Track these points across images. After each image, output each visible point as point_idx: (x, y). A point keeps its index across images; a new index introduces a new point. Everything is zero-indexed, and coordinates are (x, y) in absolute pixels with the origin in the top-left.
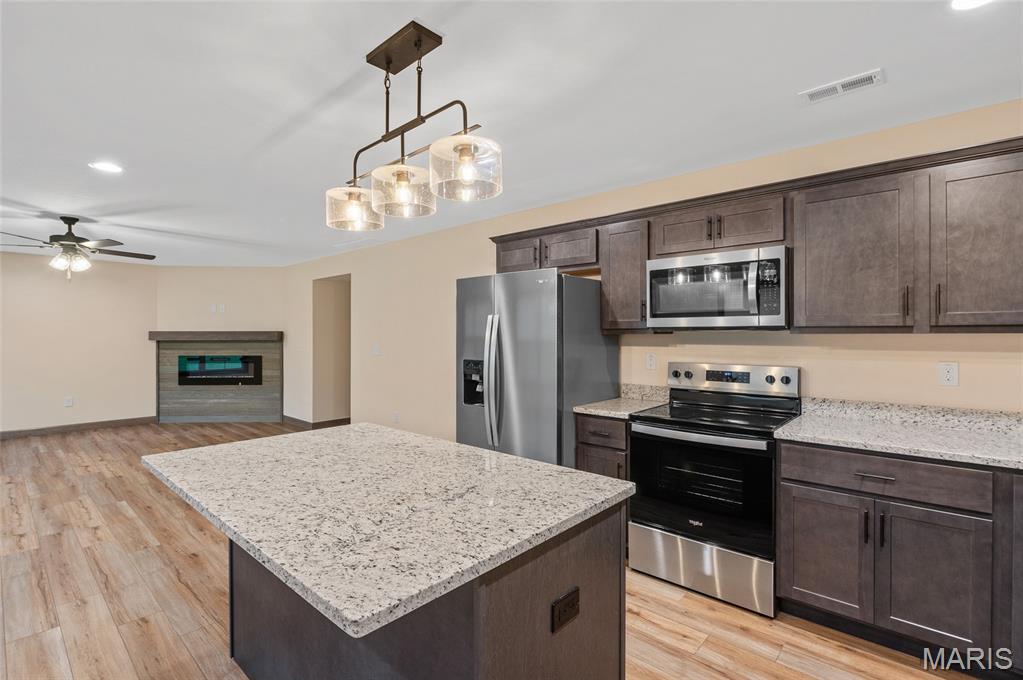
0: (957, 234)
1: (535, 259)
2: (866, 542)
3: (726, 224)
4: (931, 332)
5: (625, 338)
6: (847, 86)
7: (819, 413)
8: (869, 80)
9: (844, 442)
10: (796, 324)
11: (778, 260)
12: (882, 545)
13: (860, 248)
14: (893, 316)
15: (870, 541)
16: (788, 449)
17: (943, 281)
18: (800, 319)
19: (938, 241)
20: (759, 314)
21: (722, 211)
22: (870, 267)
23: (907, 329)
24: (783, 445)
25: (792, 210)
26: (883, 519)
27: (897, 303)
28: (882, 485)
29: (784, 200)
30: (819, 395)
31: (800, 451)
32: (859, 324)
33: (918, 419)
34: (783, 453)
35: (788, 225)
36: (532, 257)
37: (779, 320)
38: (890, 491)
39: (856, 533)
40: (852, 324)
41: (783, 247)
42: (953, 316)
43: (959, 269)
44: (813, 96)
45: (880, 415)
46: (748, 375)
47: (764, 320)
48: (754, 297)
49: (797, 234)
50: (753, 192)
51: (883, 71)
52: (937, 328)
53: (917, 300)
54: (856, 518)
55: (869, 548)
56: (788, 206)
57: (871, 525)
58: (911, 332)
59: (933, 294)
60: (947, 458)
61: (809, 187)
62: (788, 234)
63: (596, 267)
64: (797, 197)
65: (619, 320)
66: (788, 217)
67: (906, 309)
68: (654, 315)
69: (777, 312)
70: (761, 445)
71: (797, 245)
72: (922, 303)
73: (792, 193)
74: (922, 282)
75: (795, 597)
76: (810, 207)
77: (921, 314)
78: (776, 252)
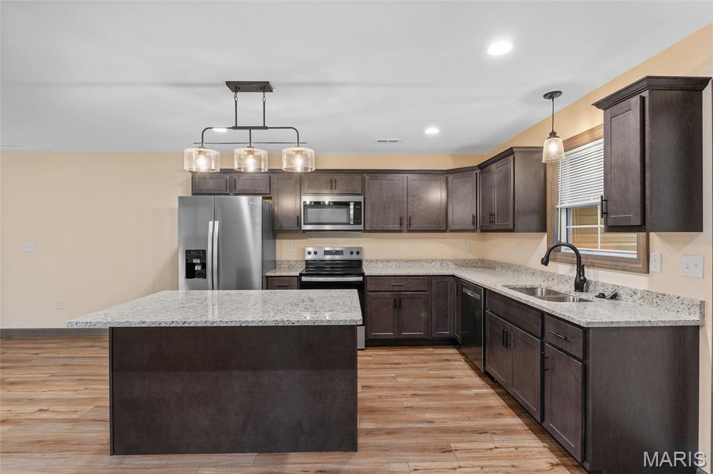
1: (226, 187)
2: (395, 308)
3: (338, 184)
4: (407, 232)
5: (279, 235)
6: (390, 141)
7: (369, 266)
8: (396, 141)
10: (366, 229)
11: (361, 202)
12: (400, 309)
13: (387, 200)
14: (397, 227)
15: (397, 308)
16: (370, 279)
17: (411, 215)
18: (368, 227)
19: (410, 200)
20: (354, 224)
21: (336, 177)
22: (390, 208)
23: (401, 231)
24: (368, 278)
25: (365, 181)
26: (400, 299)
27: (398, 221)
28: (400, 287)
29: (361, 176)
30: (369, 258)
31: (373, 280)
32: (387, 229)
34: (368, 281)
35: (363, 187)
36: (224, 186)
37: (361, 227)
38: (402, 289)
39: (392, 307)
41: (363, 197)
42: (413, 227)
43: (415, 211)
44: (379, 141)
45: (389, 264)
46: (342, 251)
47: (356, 227)
48: (353, 217)
49: (367, 192)
51: (401, 140)
52: (409, 231)
54: (392, 300)
55: (396, 310)
57: (396, 302)
59: (408, 219)
60: (417, 274)
61: (370, 173)
62: (363, 191)
63: (269, 196)
64: (367, 177)
65: (284, 225)
66: (363, 184)
67: (401, 224)
68: (305, 224)
69: (361, 224)
70: (361, 279)
71: (366, 196)
72: (405, 222)
73: (364, 175)
74: (405, 215)
75: (372, 337)
76: (371, 181)
77: (405, 226)
78: (360, 199)
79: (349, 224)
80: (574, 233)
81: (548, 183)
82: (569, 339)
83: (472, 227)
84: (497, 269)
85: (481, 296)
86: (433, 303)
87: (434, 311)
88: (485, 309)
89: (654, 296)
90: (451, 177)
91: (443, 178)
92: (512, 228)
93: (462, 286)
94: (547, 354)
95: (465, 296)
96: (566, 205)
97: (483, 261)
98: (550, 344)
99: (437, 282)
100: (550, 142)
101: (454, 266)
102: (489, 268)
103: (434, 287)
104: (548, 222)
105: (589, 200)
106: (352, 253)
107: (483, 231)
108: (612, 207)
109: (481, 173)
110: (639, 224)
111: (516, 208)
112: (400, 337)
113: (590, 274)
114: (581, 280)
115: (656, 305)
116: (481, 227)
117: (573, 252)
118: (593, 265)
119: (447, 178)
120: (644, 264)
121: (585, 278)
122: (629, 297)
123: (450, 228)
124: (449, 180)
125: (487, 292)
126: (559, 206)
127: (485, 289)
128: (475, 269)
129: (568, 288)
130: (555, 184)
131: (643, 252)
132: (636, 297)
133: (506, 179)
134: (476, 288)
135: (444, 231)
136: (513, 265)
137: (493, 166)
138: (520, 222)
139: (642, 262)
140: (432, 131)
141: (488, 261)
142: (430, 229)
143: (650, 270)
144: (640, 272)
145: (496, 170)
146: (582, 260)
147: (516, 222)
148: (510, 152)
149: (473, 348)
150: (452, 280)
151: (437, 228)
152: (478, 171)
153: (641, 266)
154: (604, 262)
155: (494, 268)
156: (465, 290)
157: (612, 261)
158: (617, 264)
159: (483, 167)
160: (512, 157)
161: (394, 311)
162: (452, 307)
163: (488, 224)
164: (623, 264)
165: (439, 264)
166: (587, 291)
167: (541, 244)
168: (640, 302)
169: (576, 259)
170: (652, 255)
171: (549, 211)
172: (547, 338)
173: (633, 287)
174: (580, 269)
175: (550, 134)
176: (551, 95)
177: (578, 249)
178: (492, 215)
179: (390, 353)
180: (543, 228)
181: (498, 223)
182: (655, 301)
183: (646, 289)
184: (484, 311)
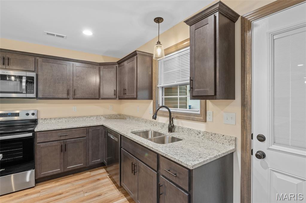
0: (78, 78)
2: (62, 152)
3: (11, 61)
4: (73, 99)
6: (57, 36)
7: (43, 122)
8: (63, 37)
9: (56, 128)
10: (38, 97)
11: (33, 77)
12: (65, 151)
13: (57, 77)
14: (65, 96)
15: (63, 151)
16: (39, 134)
17: (75, 88)
18: (40, 95)
19: (74, 79)
20: (26, 93)
21: (10, 56)
22: (60, 83)
23: (68, 99)
24: (37, 133)
25: (38, 63)
26: (65, 145)
27: (66, 92)
28: (65, 137)
29: (35, 59)
30: (43, 117)
31: (43, 133)
32: (57, 97)
33: (69, 120)
34: (38, 135)
35: (36, 67)
37: (33, 95)
38: (67, 138)
39: (59, 150)
40: (55, 97)
41: (35, 73)
42: (77, 96)
43: (78, 86)
44: (48, 34)
45: (60, 120)
46: (18, 113)
48: (25, 88)
49: (39, 70)
50: (23, 53)
51: (66, 36)
52: (74, 99)
53: (70, 92)
54: (59, 147)
55: (62, 153)
56: (36, 61)
57: (63, 147)
58: (69, 99)
59: (74, 91)
60: (78, 127)
61: (43, 57)
62: (36, 70)
64: (40, 60)
66: (36, 65)
67: (68, 94)
69: (33, 93)
70: (30, 134)
71: (39, 73)
72: (71, 93)
73: (38, 58)
74: (71, 88)
75: (42, 176)
76: (43, 63)
77: (71, 95)
78: (33, 75)
79: (22, 93)
80: (165, 100)
81: (153, 73)
82: (178, 175)
83: (114, 97)
84: (127, 119)
85: (118, 140)
86: (90, 143)
87: (90, 148)
88: (121, 147)
89: (210, 135)
90: (102, 67)
91: (97, 67)
92: (136, 97)
93: (108, 132)
94: (161, 183)
95: (109, 138)
96: (162, 85)
97: (120, 115)
98: (163, 176)
99: (93, 130)
100: (157, 47)
101: (104, 119)
102: (123, 119)
103: (90, 133)
104: (153, 95)
105: (174, 82)
106: (28, 114)
107: (120, 99)
108: (196, 85)
109: (119, 66)
110: (214, 95)
111: (138, 86)
112: (65, 171)
113: (176, 122)
114: (172, 126)
115: (211, 139)
116: (119, 96)
117: (167, 110)
118: (177, 118)
119: (99, 68)
120: (203, 117)
121: (173, 125)
122: (196, 135)
123: (101, 97)
124: (101, 69)
125: (122, 137)
126: (159, 86)
127: (121, 135)
128: (116, 120)
129: (165, 131)
130: (157, 74)
131: (203, 110)
132: (200, 135)
133: (132, 69)
134: (116, 134)
135: (98, 99)
136: (135, 117)
137: (125, 63)
138: (140, 94)
139: (203, 116)
140: (88, 33)
141: (123, 115)
142: (89, 97)
143: (207, 120)
144: (202, 121)
145: (127, 65)
146: (172, 115)
147: (138, 94)
148: (134, 54)
149: (114, 166)
150: (102, 128)
151: (93, 97)
152: (117, 65)
153: (202, 118)
154: (182, 116)
155: (126, 119)
156: (109, 135)
157: (187, 115)
158: (190, 117)
159: (120, 62)
160: (136, 57)
161: (60, 154)
162: (102, 145)
163: (123, 95)
164: (192, 117)
165: (95, 118)
166: (174, 132)
167: (150, 106)
168: (202, 138)
169: (169, 114)
170: (208, 112)
171: (154, 88)
172: (161, 171)
173: (199, 129)
174: (171, 119)
175: (158, 42)
176: (158, 20)
177: (170, 108)
178: (125, 90)
179: (58, 184)
180: (151, 98)
181: (128, 95)
182: (210, 137)
183: (205, 130)
184: (120, 149)
